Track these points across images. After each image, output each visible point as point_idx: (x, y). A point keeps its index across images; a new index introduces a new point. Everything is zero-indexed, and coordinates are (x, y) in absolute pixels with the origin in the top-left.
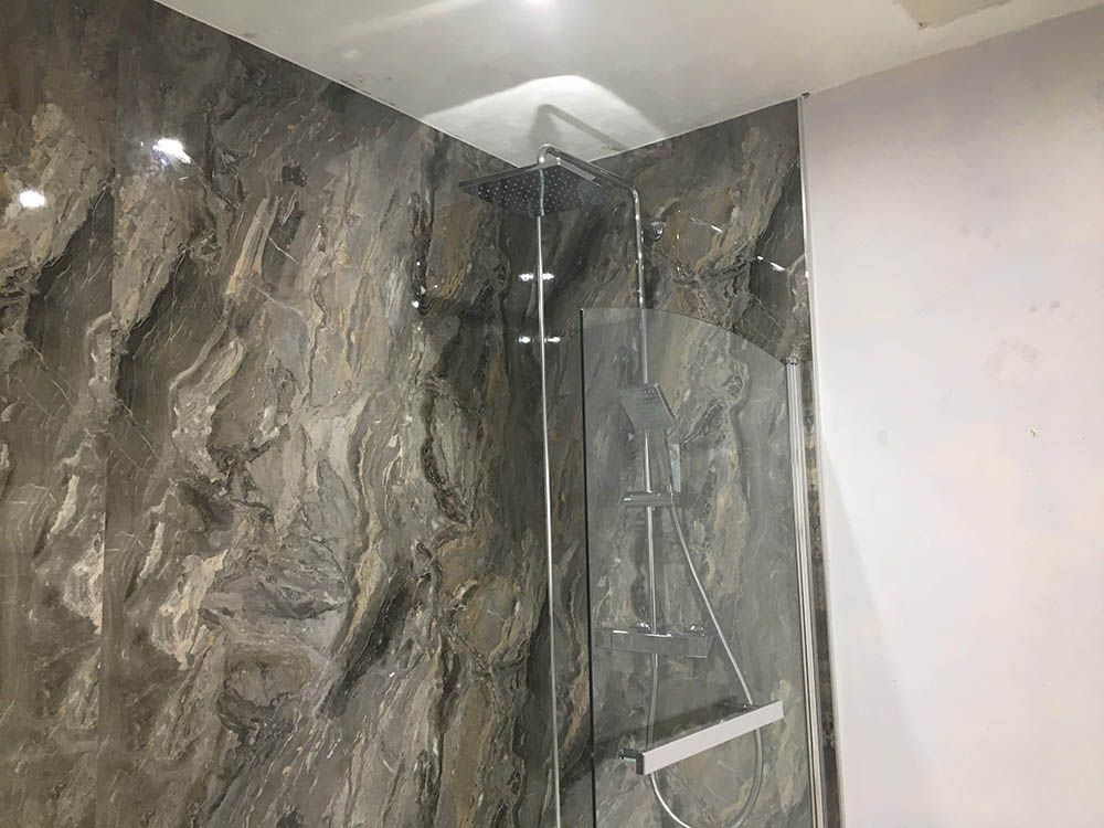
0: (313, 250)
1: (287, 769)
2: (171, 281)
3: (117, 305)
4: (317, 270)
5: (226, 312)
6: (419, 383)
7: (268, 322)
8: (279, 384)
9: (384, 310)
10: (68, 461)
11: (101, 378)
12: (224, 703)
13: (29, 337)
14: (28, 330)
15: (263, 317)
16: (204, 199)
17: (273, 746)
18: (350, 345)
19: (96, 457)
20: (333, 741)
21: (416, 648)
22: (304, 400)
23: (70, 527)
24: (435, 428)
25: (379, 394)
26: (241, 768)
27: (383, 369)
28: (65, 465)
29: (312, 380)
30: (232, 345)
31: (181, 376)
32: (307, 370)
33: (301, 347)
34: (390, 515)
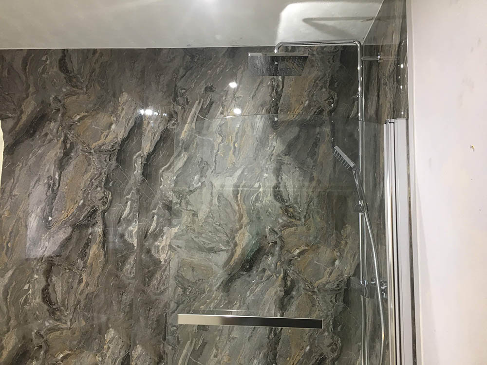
0: (218, 115)
1: (202, 307)
2: (161, 138)
3: (143, 148)
4: (219, 122)
5: (180, 144)
6: (272, 160)
7: (197, 145)
8: (201, 167)
9: (254, 132)
10: (127, 197)
11: (138, 171)
12: (177, 278)
13: (117, 162)
14: (117, 159)
15: (195, 143)
16: (173, 108)
17: (196, 297)
18: (235, 148)
19: (136, 195)
20: (223, 301)
21: (268, 273)
22: (212, 172)
23: (128, 216)
24: (281, 178)
25: (249, 166)
26: (183, 302)
27: (252, 156)
28: (127, 198)
29: (216, 163)
30: (182, 155)
31: (164, 168)
32: (214, 160)
33: (211, 152)
34: (254, 215)
